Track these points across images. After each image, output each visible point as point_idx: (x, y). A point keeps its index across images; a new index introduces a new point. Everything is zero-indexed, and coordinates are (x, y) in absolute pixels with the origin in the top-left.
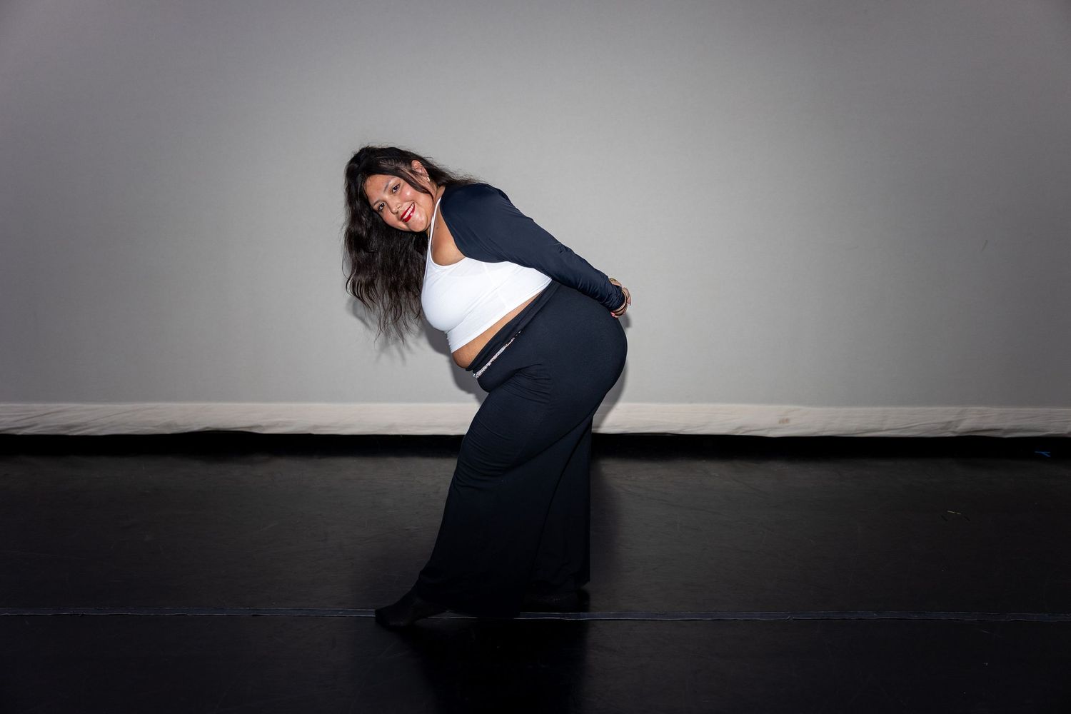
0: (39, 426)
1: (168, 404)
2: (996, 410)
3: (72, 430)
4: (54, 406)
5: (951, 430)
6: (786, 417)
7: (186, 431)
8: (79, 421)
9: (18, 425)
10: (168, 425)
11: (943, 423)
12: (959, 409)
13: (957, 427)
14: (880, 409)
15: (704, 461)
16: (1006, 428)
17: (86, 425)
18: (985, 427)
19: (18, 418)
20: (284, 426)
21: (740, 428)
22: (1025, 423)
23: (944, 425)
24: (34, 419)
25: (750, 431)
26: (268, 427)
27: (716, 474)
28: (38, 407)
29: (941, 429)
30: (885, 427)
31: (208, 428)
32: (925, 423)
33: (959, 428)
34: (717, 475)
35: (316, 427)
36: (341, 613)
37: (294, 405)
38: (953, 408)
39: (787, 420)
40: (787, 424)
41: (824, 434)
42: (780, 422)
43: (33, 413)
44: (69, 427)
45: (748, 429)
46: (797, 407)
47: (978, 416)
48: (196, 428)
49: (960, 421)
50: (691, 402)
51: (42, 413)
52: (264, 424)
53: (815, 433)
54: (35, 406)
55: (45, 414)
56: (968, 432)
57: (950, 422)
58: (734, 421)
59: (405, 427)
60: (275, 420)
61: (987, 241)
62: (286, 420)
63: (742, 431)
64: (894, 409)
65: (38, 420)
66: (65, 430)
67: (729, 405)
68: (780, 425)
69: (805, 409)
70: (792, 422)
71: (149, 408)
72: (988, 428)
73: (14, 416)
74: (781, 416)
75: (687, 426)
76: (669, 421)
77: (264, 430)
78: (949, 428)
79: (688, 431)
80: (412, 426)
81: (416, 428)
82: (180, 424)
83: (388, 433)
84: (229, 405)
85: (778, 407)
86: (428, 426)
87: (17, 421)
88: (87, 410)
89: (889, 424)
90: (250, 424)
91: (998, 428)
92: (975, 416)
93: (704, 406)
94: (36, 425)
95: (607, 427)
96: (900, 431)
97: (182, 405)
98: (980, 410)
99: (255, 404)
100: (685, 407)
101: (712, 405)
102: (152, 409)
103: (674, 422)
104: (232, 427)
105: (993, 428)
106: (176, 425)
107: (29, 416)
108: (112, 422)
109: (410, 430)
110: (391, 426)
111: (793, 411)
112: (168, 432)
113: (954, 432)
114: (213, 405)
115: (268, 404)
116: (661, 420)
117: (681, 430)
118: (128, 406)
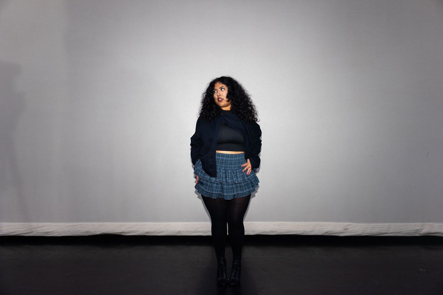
1: (87, 223)
2: (437, 224)
3: (47, 234)
4: (41, 224)
5: (418, 233)
6: (346, 228)
7: (94, 235)
8: (50, 230)
9: (26, 232)
10: (87, 232)
11: (415, 230)
12: (421, 224)
13: (421, 232)
14: (387, 224)
15: (312, 247)
16: (442, 232)
17: (53, 232)
18: (433, 232)
19: (26, 229)
20: (134, 232)
21: (327, 232)
23: (415, 231)
25: (332, 234)
26: (128, 232)
28: (34, 224)
30: (390, 232)
31: (103, 233)
32: (407, 230)
33: (422, 232)
34: (318, 253)
35: (148, 232)
37: (139, 223)
38: (419, 224)
39: (347, 229)
40: (347, 231)
41: (363, 235)
42: (344, 230)
43: (31, 227)
44: (47, 233)
48: (98, 233)
49: (422, 229)
50: (306, 221)
51: (35, 227)
52: (126, 231)
53: (360, 234)
55: (38, 227)
56: (426, 234)
57: (418, 230)
58: (325, 229)
59: (185, 233)
60: (130, 230)
61: (428, 153)
62: (135, 229)
63: (328, 234)
64: (392, 224)
65: (34, 230)
66: (44, 234)
67: (322, 223)
68: (343, 231)
69: (354, 224)
70: (349, 230)
71: (79, 225)
72: (435, 232)
73: (25, 228)
74: (344, 227)
75: (305, 232)
76: (296, 229)
77: (126, 234)
78: (417, 232)
79: (305, 234)
80: (188, 232)
81: (189, 233)
82: (91, 231)
83: (178, 235)
84: (113, 223)
85: (343, 223)
86: (194, 232)
87: (26, 230)
88: (54, 226)
89: (391, 231)
90: (121, 231)
91: (439, 232)
92: (428, 227)
93: (311, 223)
94: (33, 232)
95: (270, 232)
96: (396, 233)
97: (93, 223)
98: (430, 225)
99: (123, 223)
100: (303, 223)
101: (315, 223)
102: (81, 225)
103: (298, 230)
104: (114, 232)
105: (436, 232)
106: (90, 232)
107: (31, 228)
108: (64, 231)
109: (187, 233)
110: (179, 232)
111: (350, 225)
112: (86, 235)
113: (420, 234)
114: (105, 223)
115: (128, 223)
116: (293, 229)
117: (301, 234)
118: (71, 224)
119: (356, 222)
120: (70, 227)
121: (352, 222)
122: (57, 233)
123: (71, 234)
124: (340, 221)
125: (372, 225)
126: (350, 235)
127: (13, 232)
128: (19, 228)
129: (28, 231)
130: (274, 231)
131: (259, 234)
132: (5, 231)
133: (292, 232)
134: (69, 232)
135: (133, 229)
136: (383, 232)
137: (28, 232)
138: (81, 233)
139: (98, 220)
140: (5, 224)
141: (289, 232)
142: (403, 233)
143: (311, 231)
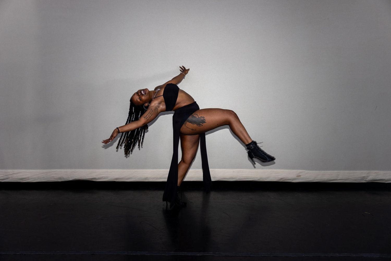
0: (10, 179)
1: (61, 170)
2: (382, 172)
4: (16, 171)
6: (300, 174)
7: (67, 180)
8: (25, 177)
9: (2, 178)
10: (60, 178)
11: (361, 177)
12: (368, 171)
13: (367, 178)
14: (336, 171)
15: (268, 192)
16: (386, 179)
17: (29, 178)
18: (378, 179)
19: (3, 175)
20: (105, 178)
21: (281, 179)
23: (362, 178)
25: (286, 180)
28: (10, 171)
29: (361, 179)
30: (339, 179)
31: (75, 179)
32: (354, 177)
33: (368, 179)
34: (273, 198)
35: (117, 179)
36: (126, 253)
37: (109, 170)
38: (366, 171)
39: (300, 176)
40: (299, 178)
41: (314, 181)
42: (297, 177)
43: (8, 173)
44: (22, 179)
45: (285, 179)
47: (376, 174)
48: (71, 179)
49: (368, 176)
51: (11, 173)
52: (97, 178)
53: (311, 181)
56: (371, 181)
57: (364, 177)
58: (279, 176)
59: (151, 179)
60: (101, 176)
61: (377, 106)
62: (106, 176)
63: (282, 180)
64: (342, 172)
65: (10, 176)
66: (20, 180)
67: (277, 170)
68: (296, 178)
69: (307, 171)
70: (302, 177)
71: (52, 172)
72: (380, 179)
73: (1, 174)
74: (297, 174)
75: (261, 178)
76: (254, 176)
77: (97, 180)
78: (364, 179)
79: (261, 180)
80: (154, 178)
81: (156, 179)
82: (65, 177)
83: (145, 181)
84: (84, 170)
85: (296, 171)
86: (161, 178)
88: (29, 172)
89: (340, 177)
90: (91, 178)
91: (383, 179)
92: (374, 174)
94: (9, 178)
95: (230, 178)
96: (344, 180)
97: (65, 170)
98: (375, 172)
99: (94, 170)
102: (54, 172)
103: (256, 176)
104: (85, 179)
106: (63, 178)
107: (6, 175)
108: (38, 177)
109: (153, 180)
110: (146, 178)
111: (302, 172)
112: (60, 181)
113: (366, 181)
114: (77, 170)
115: (99, 170)
116: (250, 176)
117: (258, 180)
118: (45, 171)
119: (309, 170)
120: (45, 174)
121: (304, 170)
122: (32, 179)
123: (45, 180)
124: (293, 168)
125: (323, 172)
126: (302, 182)
129: (4, 177)
130: (233, 177)
131: (220, 180)
133: (250, 178)
134: (43, 178)
135: (103, 176)
136: (333, 178)
138: (54, 179)
139: (70, 167)
141: (247, 178)
142: (351, 180)
143: (267, 178)
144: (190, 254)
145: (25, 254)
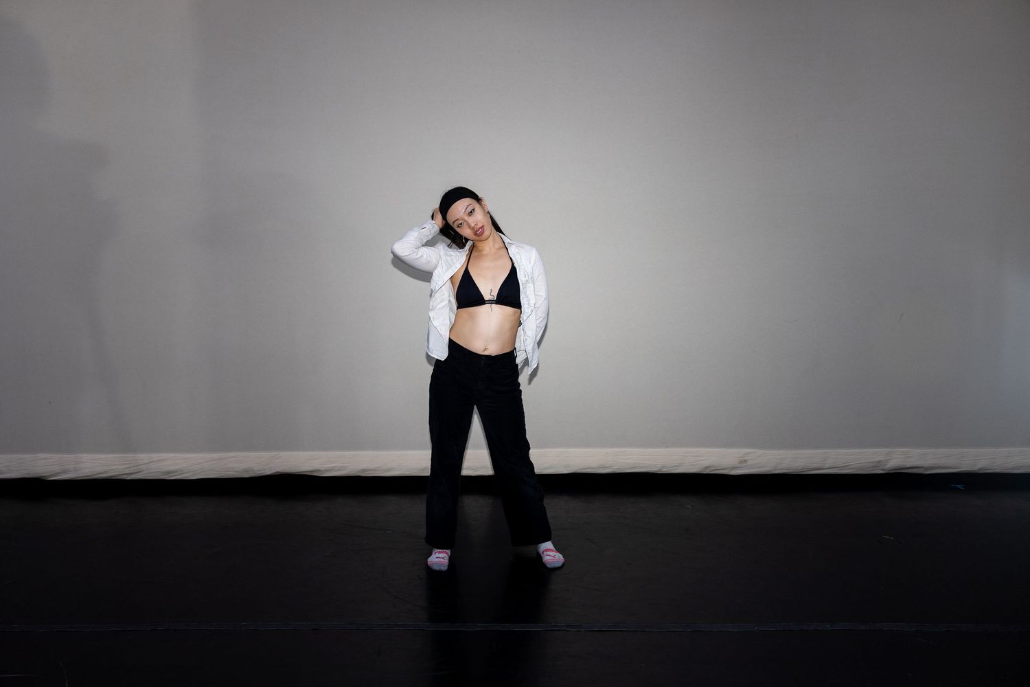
0: (144, 473)
1: (247, 454)
2: (917, 451)
3: (170, 475)
4: (156, 456)
5: (881, 468)
6: (745, 458)
7: (260, 475)
8: (176, 467)
9: (127, 471)
10: (246, 471)
11: (874, 462)
12: (887, 450)
13: (886, 465)
14: (821, 451)
15: (679, 496)
16: (926, 466)
17: (181, 471)
18: (908, 466)
19: (128, 466)
20: (339, 470)
21: (707, 467)
22: (942, 462)
23: (875, 464)
24: (140, 467)
25: (716, 470)
27: (689, 507)
28: (144, 457)
29: (874, 467)
30: (828, 466)
31: (278, 472)
32: (860, 462)
33: (888, 466)
35: (364, 470)
37: (347, 453)
38: (883, 449)
39: (746, 461)
40: (745, 465)
41: (777, 472)
42: (740, 463)
43: (140, 461)
44: (168, 473)
45: (715, 468)
46: (753, 450)
48: (269, 472)
49: (888, 460)
50: (667, 447)
51: (146, 461)
52: (321, 469)
53: (769, 471)
54: (142, 456)
55: (152, 462)
56: (895, 470)
57: (879, 462)
58: (702, 462)
60: (330, 466)
62: (341, 465)
63: (709, 471)
64: (832, 451)
65: (144, 467)
66: (164, 475)
67: (698, 449)
68: (739, 465)
69: (760, 452)
70: (750, 463)
71: (232, 457)
72: (911, 466)
73: (126, 464)
74: (740, 457)
75: (664, 467)
76: (649, 463)
77: (323, 474)
78: (879, 466)
79: (665, 471)
82: (255, 469)
84: (295, 453)
85: (738, 450)
87: (127, 468)
88: (182, 459)
89: (829, 463)
90: (311, 469)
91: (919, 465)
92: (900, 456)
93: (677, 450)
94: (142, 471)
95: (599, 468)
96: (839, 469)
97: (258, 454)
98: (903, 452)
99: (316, 453)
100: (662, 451)
101: (684, 450)
103: (652, 463)
104: (298, 471)
105: (915, 466)
106: (253, 471)
107: (138, 464)
108: (202, 469)
111: (750, 453)
112: (246, 476)
113: (885, 470)
114: (282, 454)
115: (325, 453)
116: (642, 462)
117: (659, 471)
118: (215, 455)
119: (763, 448)
120: (214, 462)
121: (754, 447)
122: (189, 472)
123: (215, 474)
124: (732, 445)
125: (794, 452)
126: (752, 473)
127: (102, 471)
128: (115, 465)
129: (132, 468)
130: (606, 466)
131: (577, 472)
132: (87, 471)
133: (640, 467)
134: (211, 470)
135: (335, 465)
136: (814, 465)
137: (133, 471)
138: (235, 473)
139: (268, 448)
140: (85, 457)
141: (635, 468)
142: (851, 469)
143: (677, 466)
144: (518, 628)
145: (175, 630)
